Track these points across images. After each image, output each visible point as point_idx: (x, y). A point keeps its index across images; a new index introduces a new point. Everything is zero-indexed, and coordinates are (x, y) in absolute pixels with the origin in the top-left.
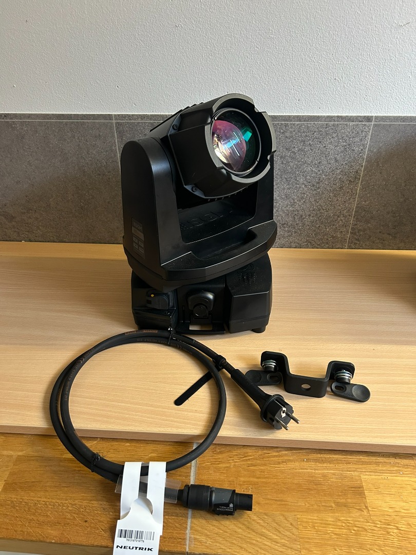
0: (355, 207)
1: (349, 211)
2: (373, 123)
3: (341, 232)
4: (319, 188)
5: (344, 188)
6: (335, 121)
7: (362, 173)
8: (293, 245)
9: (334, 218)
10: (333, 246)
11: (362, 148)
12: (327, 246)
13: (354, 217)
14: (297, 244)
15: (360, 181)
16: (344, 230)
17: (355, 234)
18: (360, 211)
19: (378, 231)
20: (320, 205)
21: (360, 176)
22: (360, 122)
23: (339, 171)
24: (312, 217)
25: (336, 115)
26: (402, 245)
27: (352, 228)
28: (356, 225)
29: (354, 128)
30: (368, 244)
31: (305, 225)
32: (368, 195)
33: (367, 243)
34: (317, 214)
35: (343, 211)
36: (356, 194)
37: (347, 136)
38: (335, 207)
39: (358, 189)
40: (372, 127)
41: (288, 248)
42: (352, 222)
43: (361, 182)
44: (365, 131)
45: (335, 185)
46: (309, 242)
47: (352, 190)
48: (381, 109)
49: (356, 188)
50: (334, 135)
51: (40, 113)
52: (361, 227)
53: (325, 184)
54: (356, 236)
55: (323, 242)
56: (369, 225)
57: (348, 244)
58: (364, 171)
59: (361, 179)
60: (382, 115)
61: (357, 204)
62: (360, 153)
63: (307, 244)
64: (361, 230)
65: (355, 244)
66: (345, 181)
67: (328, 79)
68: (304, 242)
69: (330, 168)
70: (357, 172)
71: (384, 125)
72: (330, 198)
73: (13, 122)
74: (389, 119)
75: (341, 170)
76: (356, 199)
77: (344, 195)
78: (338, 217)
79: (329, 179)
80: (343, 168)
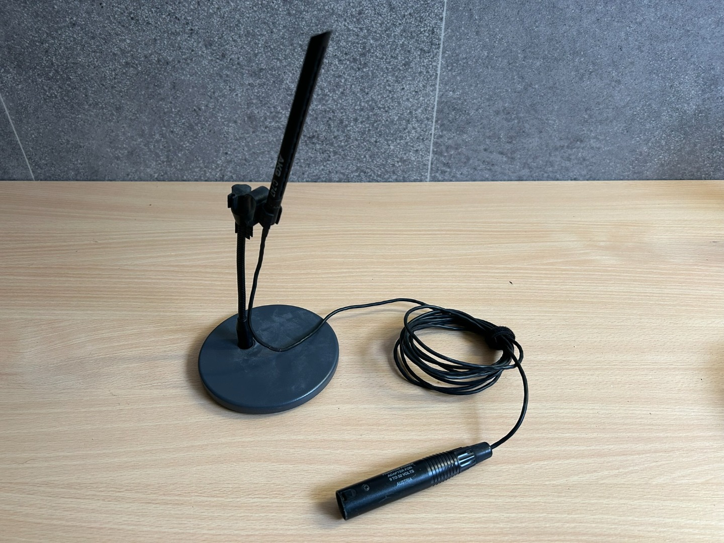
0: (436, 103)
1: (426, 110)
3: (417, 151)
4: (365, 65)
5: (412, 65)
7: (443, 34)
8: (335, 176)
9: (400, 124)
10: (404, 177)
12: (395, 177)
13: (436, 121)
14: (341, 176)
15: (441, 49)
16: (422, 146)
17: (441, 154)
18: (446, 110)
19: (482, 147)
20: (373, 100)
21: (439, 39)
23: (398, 31)
24: (362, 122)
26: (525, 172)
27: (435, 144)
28: (441, 137)
30: (465, 172)
31: (350, 138)
32: (458, 78)
33: (465, 170)
34: (368, 118)
35: (416, 110)
36: (436, 78)
38: (399, 103)
39: (439, 66)
41: (325, 182)
42: (433, 131)
43: (444, 53)
45: (396, 58)
46: (362, 171)
47: (427, 67)
49: (434, 64)
52: (450, 142)
53: (377, 57)
54: (442, 159)
55: (386, 171)
56: (465, 136)
57: (431, 173)
58: (446, 30)
59: (441, 46)
61: (440, 97)
63: (359, 176)
64: (451, 147)
65: (443, 172)
66: (412, 50)
68: (352, 172)
69: (381, 24)
70: (433, 33)
72: (389, 86)
75: (402, 27)
76: (437, 86)
77: (414, 79)
78: (408, 121)
79: (383, 46)
80: (407, 23)
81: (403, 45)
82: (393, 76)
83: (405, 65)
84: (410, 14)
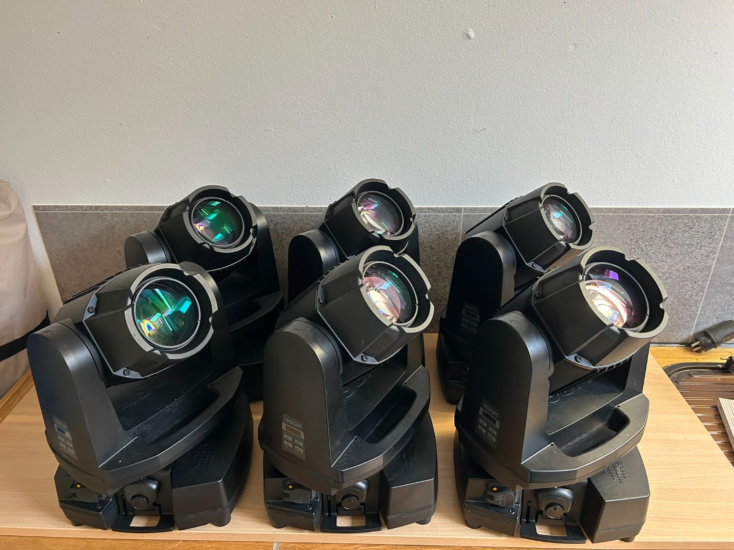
2: (462, 214)
5: (443, 273)
6: (425, 212)
11: (455, 236)
22: (450, 213)
23: (435, 258)
25: (427, 207)
29: (445, 219)
35: (445, 295)
37: (439, 226)
38: (435, 292)
40: (462, 217)
44: (457, 221)
48: (470, 202)
50: (427, 225)
51: (132, 205)
60: (470, 207)
62: (454, 241)
67: (415, 175)
69: (426, 255)
71: (474, 215)
73: (104, 213)
74: (478, 210)
75: (437, 257)
77: (443, 281)
78: (441, 301)
79: (427, 265)
80: (439, 255)
81: (438, 264)
82: (432, 279)
83: (438, 274)
84: (441, 251)
